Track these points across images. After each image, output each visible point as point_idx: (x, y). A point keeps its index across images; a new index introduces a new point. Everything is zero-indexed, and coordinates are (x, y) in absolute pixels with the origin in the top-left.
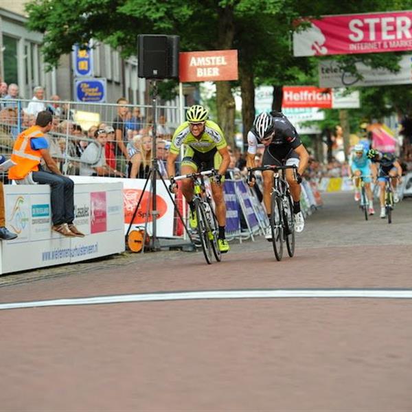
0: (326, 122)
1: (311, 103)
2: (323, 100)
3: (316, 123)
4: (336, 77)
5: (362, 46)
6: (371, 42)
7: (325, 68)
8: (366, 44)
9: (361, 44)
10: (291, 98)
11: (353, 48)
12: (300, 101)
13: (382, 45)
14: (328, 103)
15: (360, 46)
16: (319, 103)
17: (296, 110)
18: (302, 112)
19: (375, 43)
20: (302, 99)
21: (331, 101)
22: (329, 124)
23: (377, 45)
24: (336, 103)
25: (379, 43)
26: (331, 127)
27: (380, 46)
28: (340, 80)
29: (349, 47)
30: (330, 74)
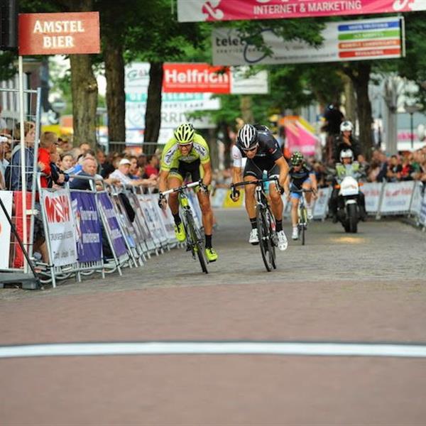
0: (223, 113)
1: (202, 86)
2: (218, 83)
3: (209, 114)
4: (237, 51)
5: (270, 9)
6: (283, 4)
7: (221, 38)
8: (275, 6)
9: (271, 6)
10: (175, 80)
11: (258, 11)
12: (186, 82)
13: (298, 8)
14: (225, 86)
15: (268, 8)
16: (212, 86)
17: (182, 95)
18: (189, 99)
19: (288, 5)
20: (189, 80)
21: (229, 84)
22: (227, 116)
23: (292, 9)
24: (235, 86)
25: (294, 5)
26: (229, 119)
27: (295, 10)
28: (241, 55)
29: (253, 10)
30: (228, 47)
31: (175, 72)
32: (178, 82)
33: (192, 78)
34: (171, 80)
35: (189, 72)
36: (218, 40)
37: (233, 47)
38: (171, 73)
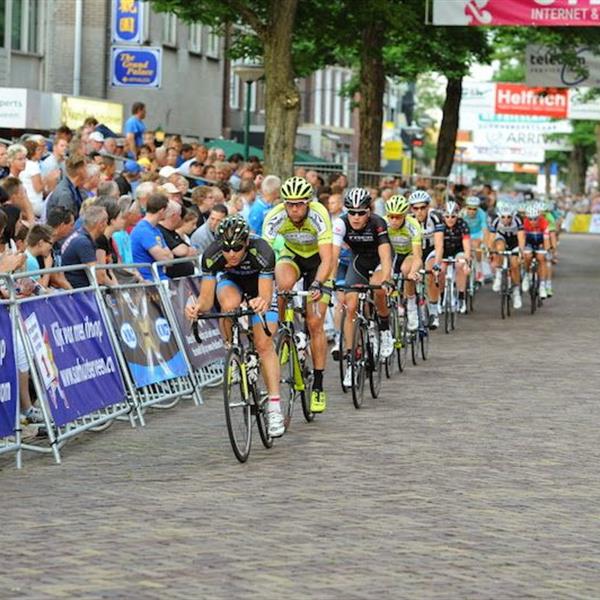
0: (581, 136)
1: (536, 109)
2: (554, 106)
3: (566, 137)
5: (553, 14)
6: (570, 7)
7: (536, 56)
8: (559, 10)
9: (553, 10)
10: (508, 101)
11: (537, 15)
12: (520, 104)
13: (589, 14)
14: (562, 110)
15: (550, 12)
16: (548, 110)
18: (542, 122)
19: (576, 10)
20: (523, 102)
21: (566, 108)
22: (584, 139)
23: (581, 14)
24: (572, 110)
25: (584, 10)
26: (586, 143)
27: (584, 16)
28: (558, 76)
29: (530, 13)
30: (544, 66)
31: (508, 92)
32: (511, 104)
33: (526, 100)
34: (504, 100)
35: (524, 93)
36: (532, 57)
37: (550, 66)
38: (504, 93)
